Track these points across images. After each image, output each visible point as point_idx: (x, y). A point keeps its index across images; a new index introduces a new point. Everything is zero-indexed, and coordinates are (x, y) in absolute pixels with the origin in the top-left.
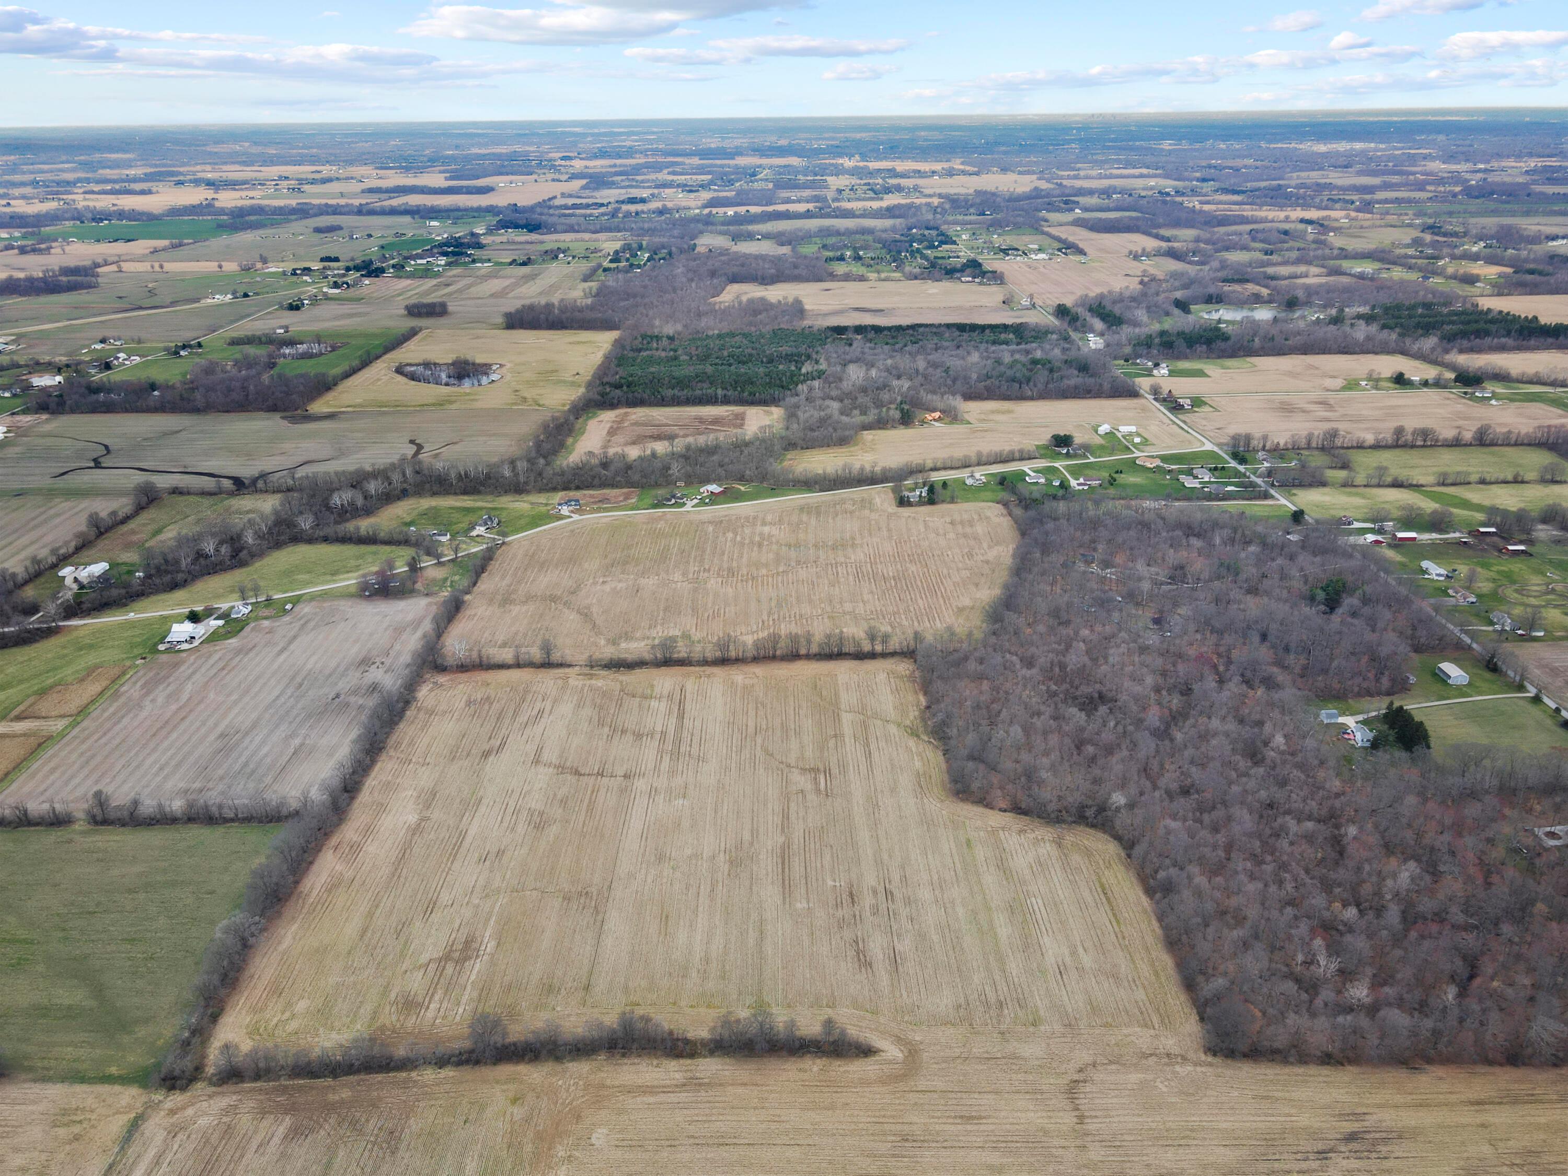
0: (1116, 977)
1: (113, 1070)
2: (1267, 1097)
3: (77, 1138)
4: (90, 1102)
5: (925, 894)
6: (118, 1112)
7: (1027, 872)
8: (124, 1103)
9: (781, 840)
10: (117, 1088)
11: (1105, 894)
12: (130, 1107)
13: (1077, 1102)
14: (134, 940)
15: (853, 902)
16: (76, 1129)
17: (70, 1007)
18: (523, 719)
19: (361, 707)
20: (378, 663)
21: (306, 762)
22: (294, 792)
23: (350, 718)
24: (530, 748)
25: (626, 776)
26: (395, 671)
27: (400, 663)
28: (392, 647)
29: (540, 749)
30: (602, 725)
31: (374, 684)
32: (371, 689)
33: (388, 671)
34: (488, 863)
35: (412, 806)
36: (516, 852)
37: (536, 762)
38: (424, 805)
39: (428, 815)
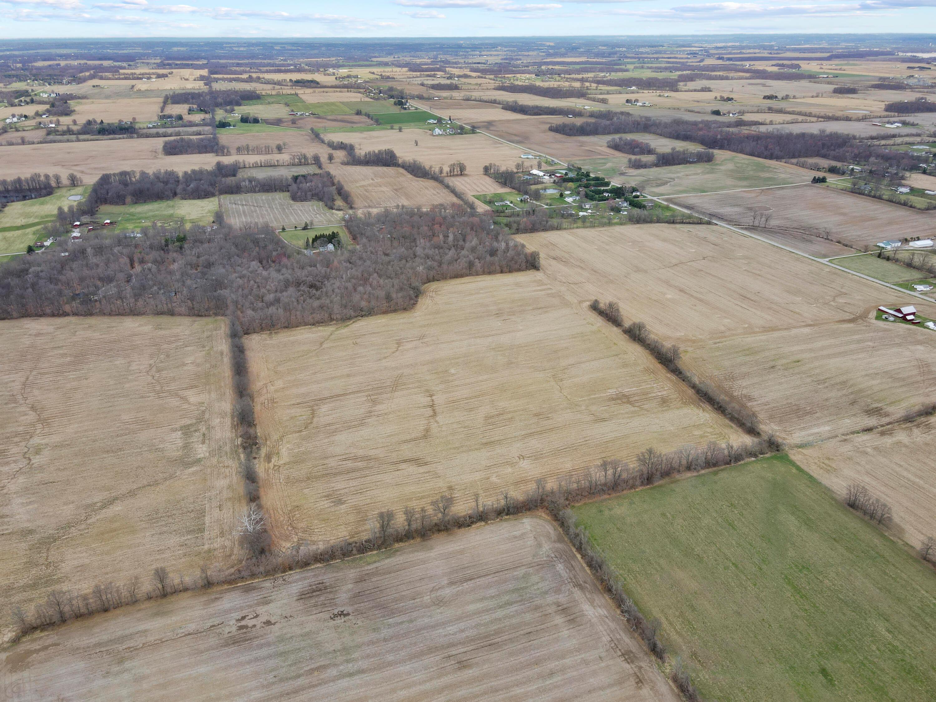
1: (794, 471)
3: (829, 459)
4: (814, 467)
6: (805, 455)
8: (800, 456)
10: (799, 463)
11: (468, 283)
12: (799, 453)
14: (730, 524)
16: (827, 462)
17: (793, 514)
18: (360, 464)
19: (360, 580)
20: (243, 623)
21: (481, 562)
22: (529, 543)
23: (387, 576)
24: (405, 447)
25: (431, 396)
26: (266, 595)
27: (241, 602)
28: (189, 634)
29: (405, 442)
30: (362, 424)
31: (303, 596)
32: (314, 594)
33: (266, 602)
34: (549, 415)
35: (510, 470)
36: (533, 409)
37: (425, 437)
38: (505, 465)
39: (517, 458)
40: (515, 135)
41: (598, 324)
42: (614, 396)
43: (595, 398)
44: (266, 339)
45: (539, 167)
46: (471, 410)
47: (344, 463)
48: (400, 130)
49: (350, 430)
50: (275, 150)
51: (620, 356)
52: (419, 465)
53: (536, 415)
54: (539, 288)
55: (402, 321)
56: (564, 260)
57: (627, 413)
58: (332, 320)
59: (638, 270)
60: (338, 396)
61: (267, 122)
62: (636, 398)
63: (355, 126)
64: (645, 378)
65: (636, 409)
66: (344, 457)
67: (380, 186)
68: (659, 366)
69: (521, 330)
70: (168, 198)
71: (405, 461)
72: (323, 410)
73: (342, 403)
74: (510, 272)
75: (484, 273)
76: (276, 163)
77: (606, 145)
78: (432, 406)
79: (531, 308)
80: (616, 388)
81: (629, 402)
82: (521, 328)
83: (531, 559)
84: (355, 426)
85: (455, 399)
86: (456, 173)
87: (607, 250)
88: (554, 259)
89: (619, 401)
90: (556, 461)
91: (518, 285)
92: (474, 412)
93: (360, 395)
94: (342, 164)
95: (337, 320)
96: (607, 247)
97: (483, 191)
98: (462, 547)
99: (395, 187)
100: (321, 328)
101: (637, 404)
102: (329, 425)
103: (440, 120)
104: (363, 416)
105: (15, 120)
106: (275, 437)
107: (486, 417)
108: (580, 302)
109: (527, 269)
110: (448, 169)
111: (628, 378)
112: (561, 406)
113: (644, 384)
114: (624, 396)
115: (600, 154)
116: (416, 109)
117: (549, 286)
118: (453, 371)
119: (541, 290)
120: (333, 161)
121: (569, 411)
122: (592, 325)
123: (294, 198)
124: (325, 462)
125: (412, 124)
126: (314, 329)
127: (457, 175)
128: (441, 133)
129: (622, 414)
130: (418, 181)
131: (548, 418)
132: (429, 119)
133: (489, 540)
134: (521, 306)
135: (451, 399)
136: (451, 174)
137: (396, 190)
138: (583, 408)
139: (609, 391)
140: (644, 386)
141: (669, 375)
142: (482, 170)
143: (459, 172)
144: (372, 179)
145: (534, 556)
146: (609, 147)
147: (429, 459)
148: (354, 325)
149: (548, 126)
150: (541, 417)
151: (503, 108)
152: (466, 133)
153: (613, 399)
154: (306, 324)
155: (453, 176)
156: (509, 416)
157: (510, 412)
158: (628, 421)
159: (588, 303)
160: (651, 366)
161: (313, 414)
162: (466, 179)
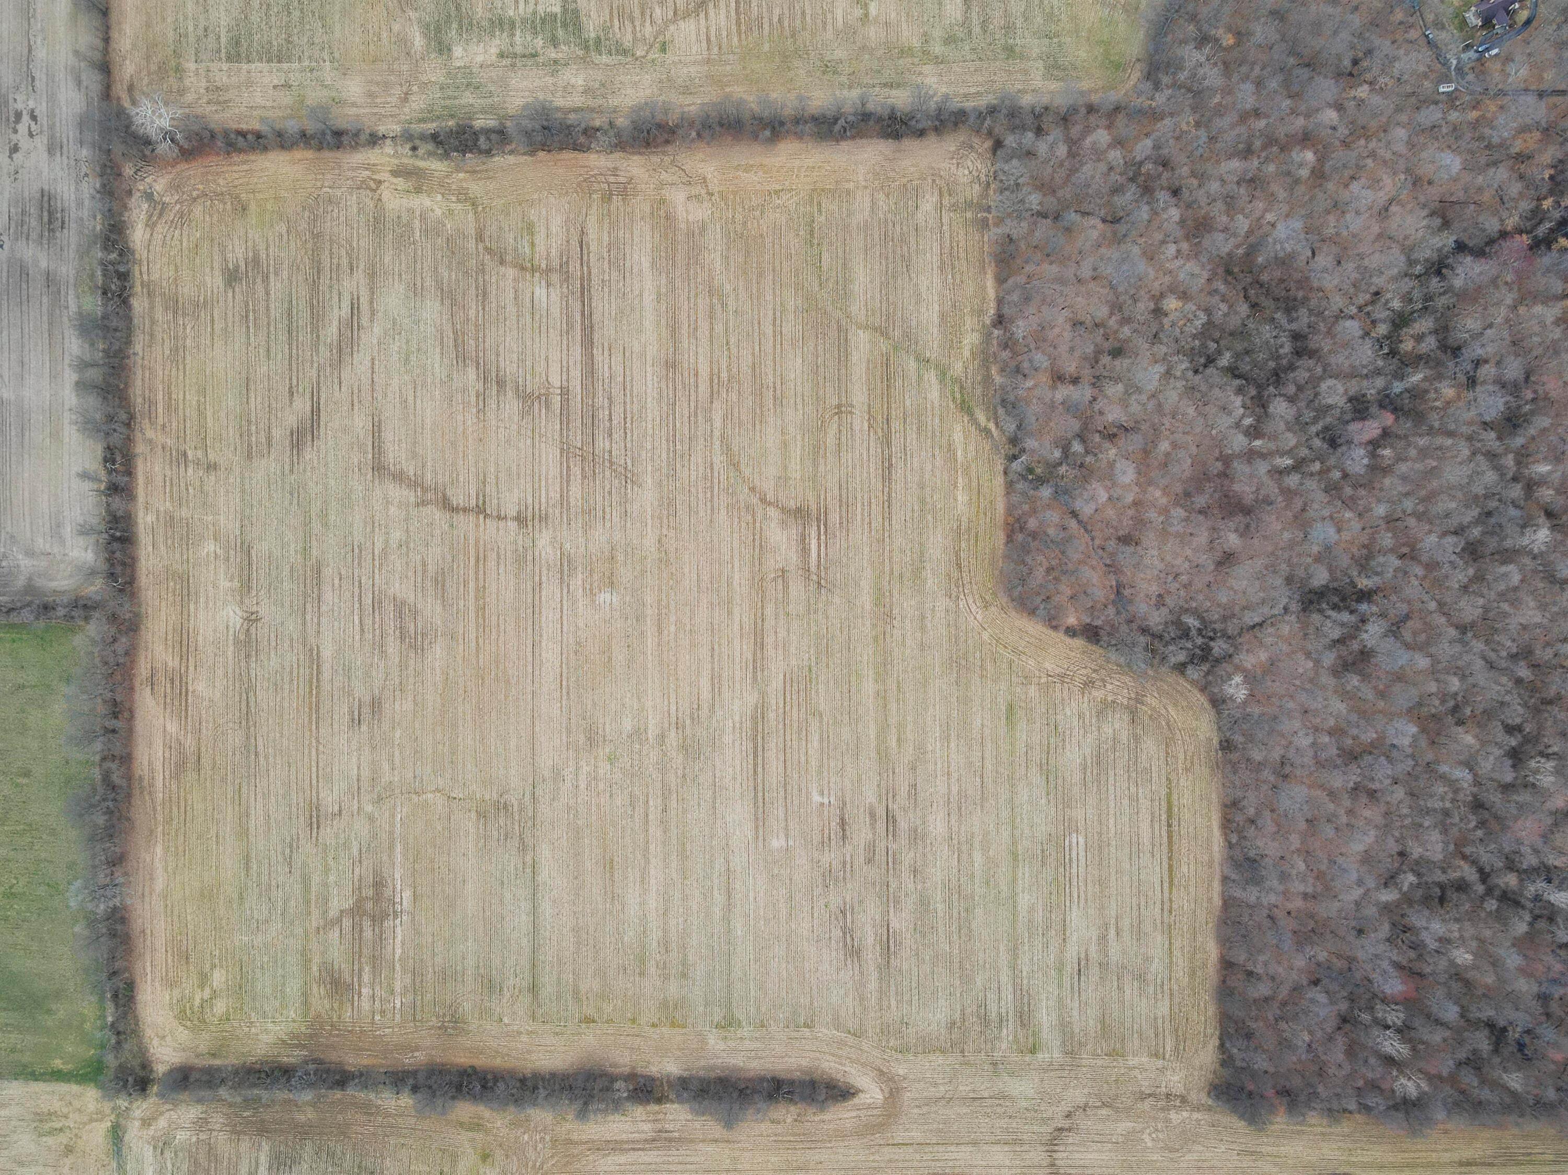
0: (1141, 978)
2: (1252, 1153)
3: (69, 1150)
4: (57, 1104)
5: (937, 825)
6: (91, 1119)
7: (1077, 777)
8: (90, 1107)
9: (752, 698)
10: (75, 1088)
11: (1169, 825)
12: (99, 1113)
13: (1055, 1155)
15: (844, 837)
16: (63, 1139)
18: (331, 332)
19: (50, 279)
20: (26, 118)
21: (26, 456)
22: (41, 540)
23: (45, 318)
24: (360, 423)
25: (521, 520)
26: (65, 148)
27: (64, 116)
28: (30, 51)
29: (377, 429)
30: (461, 357)
31: (46, 198)
32: (45, 214)
33: (53, 148)
34: (364, 728)
35: (224, 584)
36: (397, 706)
37: (379, 468)
38: (241, 581)
39: (254, 609)
46: (437, 583)
47: (346, 304)
49: (448, 333)
53: (375, 703)
54: (1048, 1019)
57: (323, 884)
62: (364, 934)
66: (364, 306)
78: (482, 511)
80: (410, 913)
83: (9, 529)
84: (461, 344)
85: (490, 564)
89: (366, 891)
92: (425, 585)
98: (66, 440)
101: (345, 922)
102: (483, 296)
104: (490, 366)
106: (475, 190)
108: (885, 1078)
112: (386, 766)
113: (405, 980)
114: (384, 915)
117: (1055, 1055)
131: (356, 721)
133: (66, 485)
138: (369, 808)
145: (12, 537)
147: (307, 455)
153: (378, 884)
160: (464, 1041)
161: (537, 269)
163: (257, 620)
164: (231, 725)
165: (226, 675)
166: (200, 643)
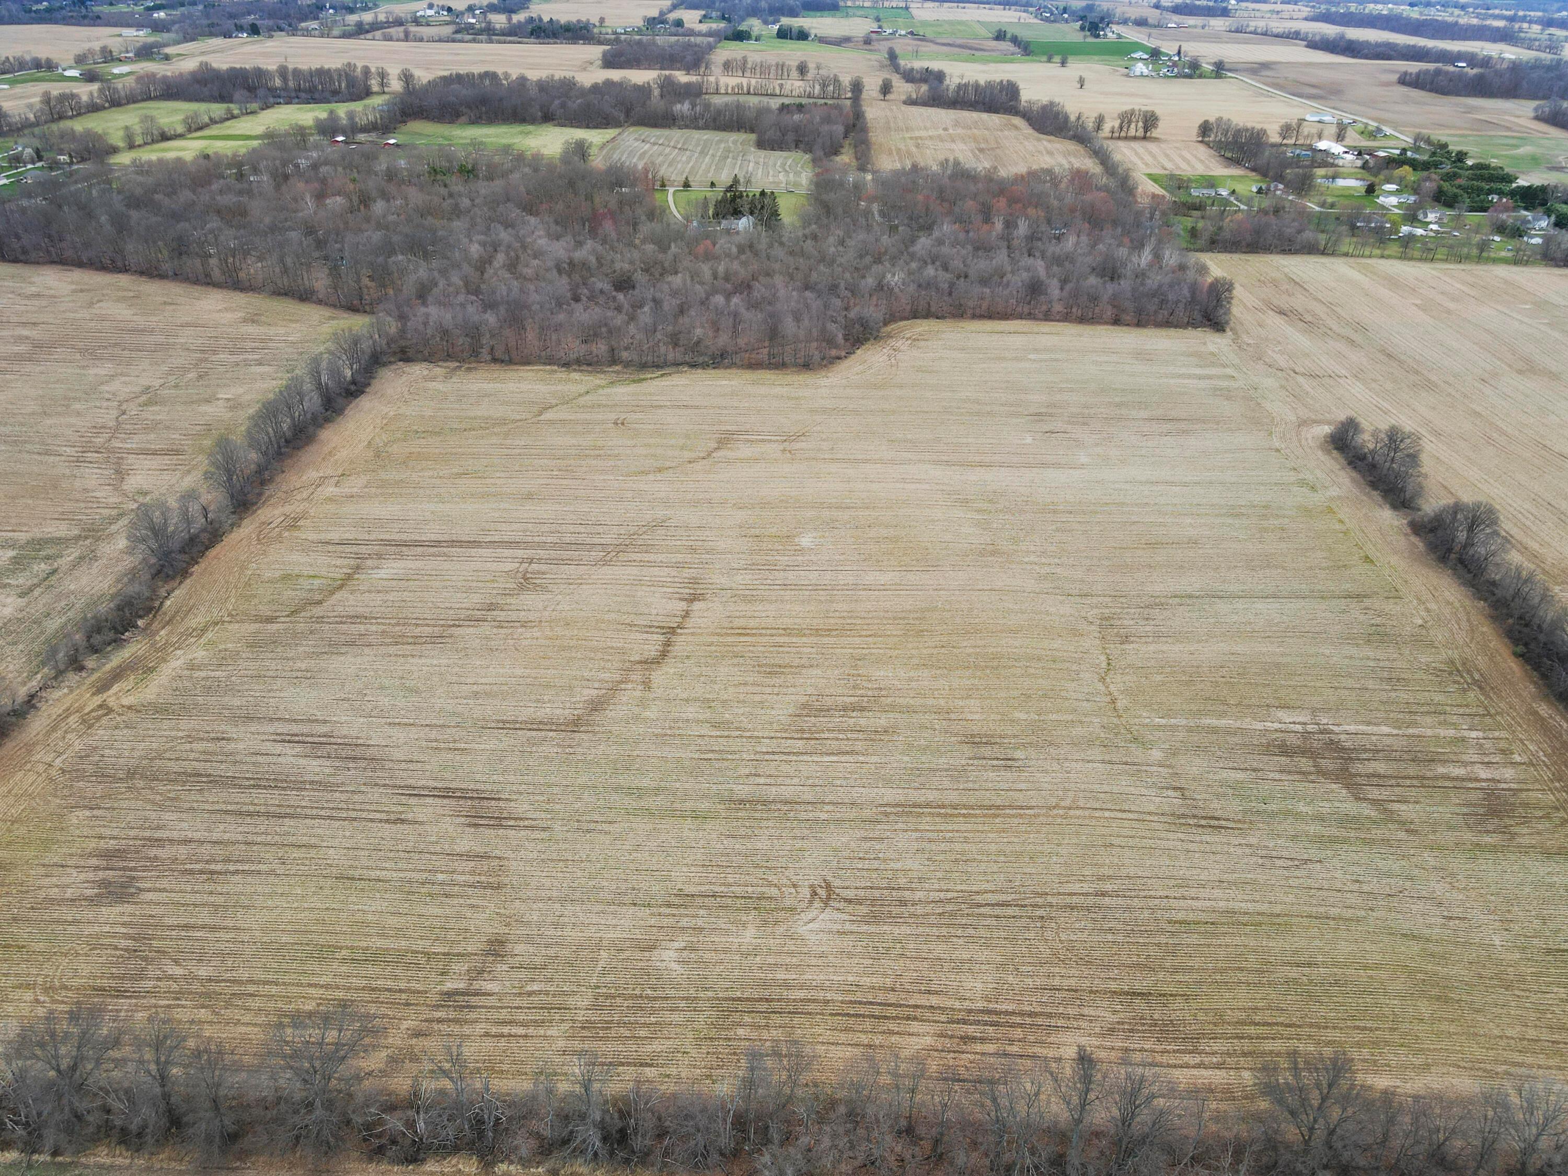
11: (1010, 333)
18: (316, 768)
24: (489, 742)
25: (693, 599)
29: (507, 725)
30: (435, 639)
34: (1019, 754)
35: (749, 936)
36: (976, 717)
37: (575, 725)
38: (746, 910)
39: (806, 892)
40: (1314, 86)
41: (1334, 492)
42: (1293, 740)
43: (1214, 730)
44: (433, 379)
45: (1340, 137)
46: (774, 671)
47: (278, 749)
48: (1063, 63)
49: (392, 650)
50: (795, 74)
51: (1367, 602)
52: (475, 821)
53: (973, 740)
54: (1198, 371)
55: (778, 390)
56: (1309, 318)
57: (1320, 818)
58: (614, 361)
59: (1529, 368)
60: (453, 543)
61: (822, 40)
62: (1380, 767)
63: (977, 53)
64: (1438, 698)
65: (1368, 811)
66: (295, 728)
67: (953, 141)
68: (1514, 666)
69: (1082, 466)
70: (533, 121)
71: (446, 794)
72: (383, 574)
73: (446, 565)
74: (1139, 324)
75: (1066, 318)
76: (778, 92)
77: (1532, 114)
78: (672, 631)
79: (1144, 414)
80: (1314, 711)
81: (1345, 777)
82: (1084, 460)
84: (416, 641)
85: (752, 623)
86: (1132, 132)
87: (1449, 312)
88: (1282, 313)
89: (1305, 763)
90: (939, 949)
91: (1142, 356)
92: (777, 681)
93: (507, 552)
94: (905, 103)
95: (627, 364)
96: (1452, 306)
97: (1179, 168)
99: (983, 146)
100: (575, 376)
101: (1374, 793)
102: (356, 618)
103: (1155, 54)
104: (463, 614)
105: (430, 12)
106: (196, 621)
107: (804, 706)
108: (1303, 423)
109: (1192, 324)
110: (1117, 124)
111: (1370, 684)
112: (1078, 731)
113: (1429, 720)
114: (1334, 746)
115: (1508, 129)
116: (1120, 36)
117: (1229, 371)
118: (806, 541)
119: (1200, 378)
120: (887, 97)
121: (1096, 753)
122: (1313, 488)
123: (761, 144)
124: (232, 731)
125: (1096, 58)
126: (562, 374)
127: (1135, 138)
128: (1146, 72)
129: (1298, 816)
130: (1039, 140)
131: (1008, 763)
132: (1134, 52)
134: (1119, 405)
135: (741, 622)
136: (1120, 135)
137: (981, 150)
138: (1156, 754)
139: (1281, 714)
140: (1428, 728)
141: (1544, 709)
142: (1195, 131)
143: (1140, 133)
144: (945, 129)
146: (1537, 118)
147: (522, 807)
148: (655, 382)
149: (1395, 77)
150: (986, 751)
151: (1307, 46)
152: (1200, 76)
153: (1285, 750)
154: (550, 361)
155: (1126, 138)
156: (882, 721)
157: (893, 708)
158: (1313, 853)
159: (1327, 429)
160: (1482, 661)
161: (349, 577)
162: (1151, 146)
163: (828, 886)
164: (1049, 934)
165: (945, 939)
166: (876, 980)
